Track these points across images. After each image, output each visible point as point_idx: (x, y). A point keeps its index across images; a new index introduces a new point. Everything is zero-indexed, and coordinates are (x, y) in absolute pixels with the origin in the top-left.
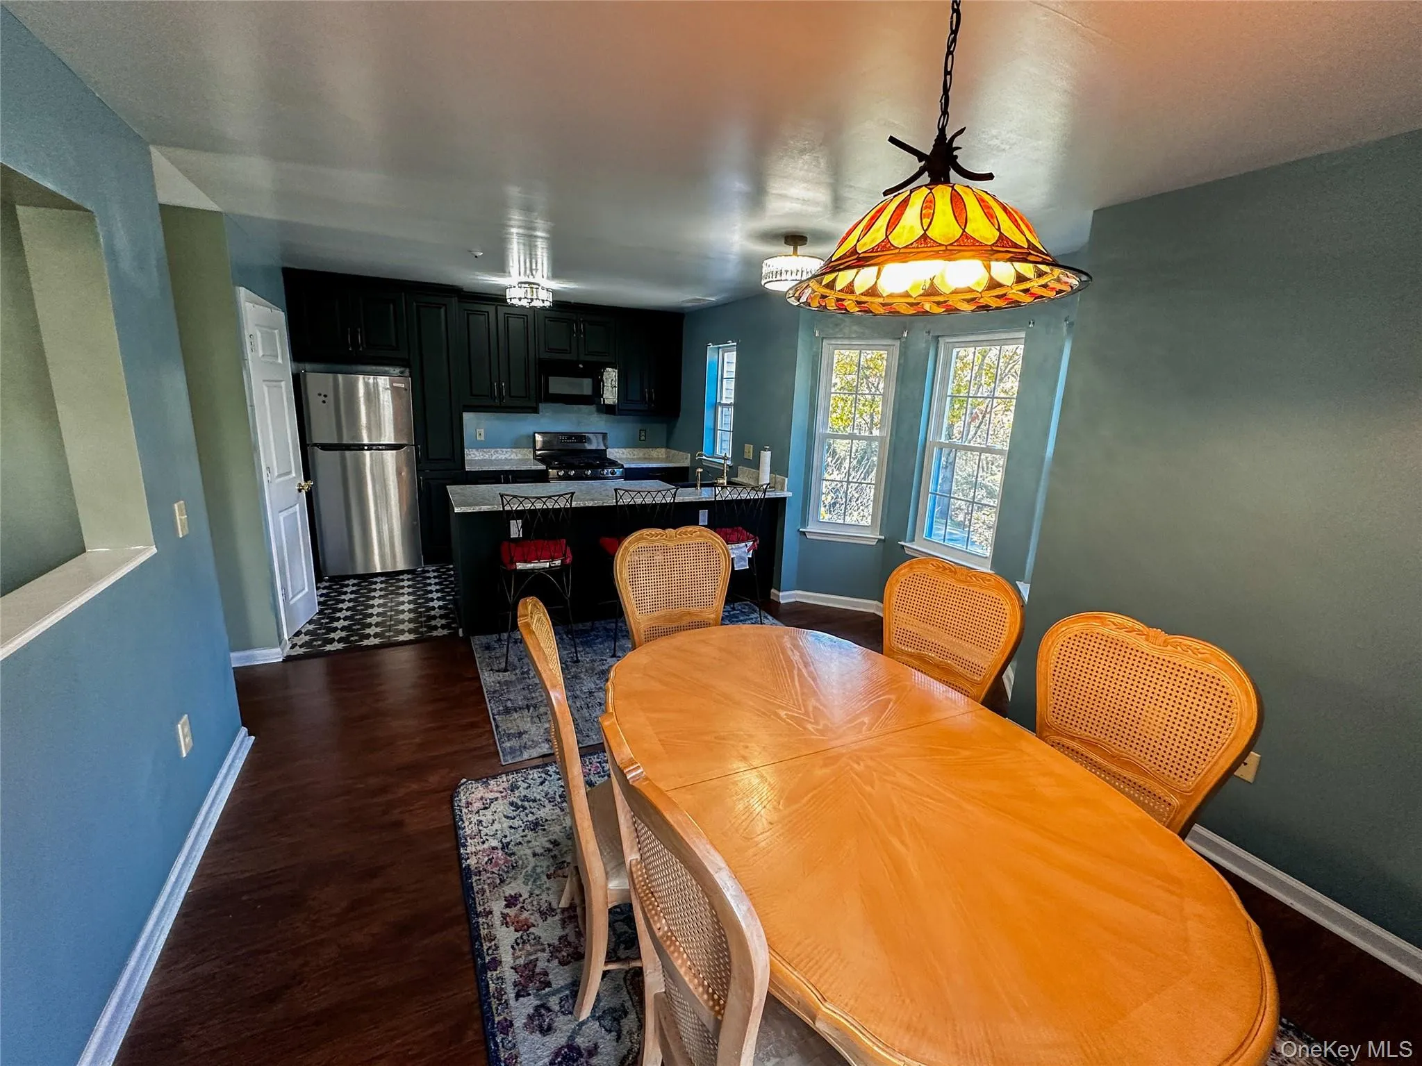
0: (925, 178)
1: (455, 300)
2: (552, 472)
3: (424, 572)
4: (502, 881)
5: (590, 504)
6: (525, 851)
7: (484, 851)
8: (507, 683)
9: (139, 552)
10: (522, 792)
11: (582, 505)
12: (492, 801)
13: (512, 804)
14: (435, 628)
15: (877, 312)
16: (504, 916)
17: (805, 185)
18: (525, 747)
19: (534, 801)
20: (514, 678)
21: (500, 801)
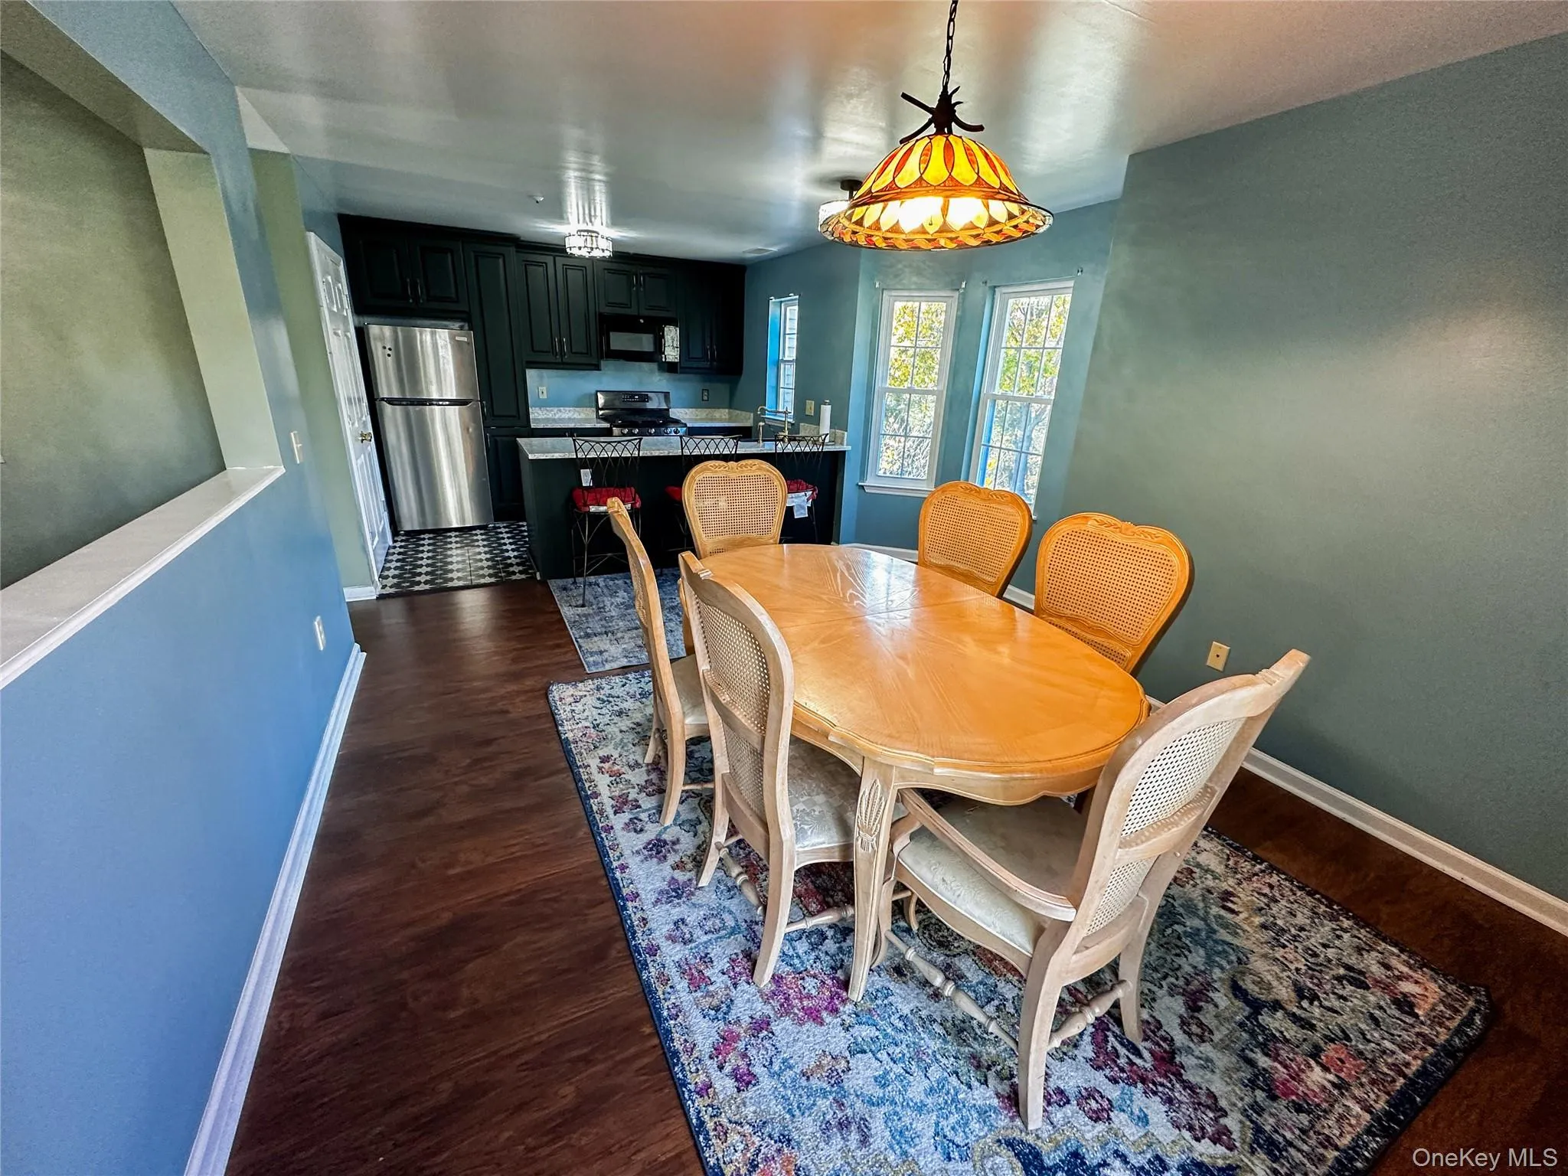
0: (932, 129)
1: (513, 249)
2: (616, 430)
3: (495, 528)
4: (595, 747)
5: (656, 453)
6: (612, 730)
7: (578, 728)
8: (585, 615)
9: (270, 472)
10: (607, 691)
11: (649, 455)
12: (581, 697)
13: (599, 699)
14: (514, 573)
15: (901, 247)
16: (600, 768)
17: (855, 129)
18: (606, 661)
19: (618, 697)
20: (591, 612)
21: (588, 697)
